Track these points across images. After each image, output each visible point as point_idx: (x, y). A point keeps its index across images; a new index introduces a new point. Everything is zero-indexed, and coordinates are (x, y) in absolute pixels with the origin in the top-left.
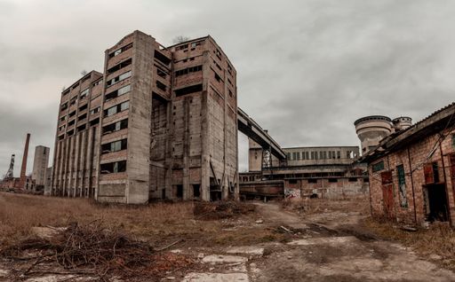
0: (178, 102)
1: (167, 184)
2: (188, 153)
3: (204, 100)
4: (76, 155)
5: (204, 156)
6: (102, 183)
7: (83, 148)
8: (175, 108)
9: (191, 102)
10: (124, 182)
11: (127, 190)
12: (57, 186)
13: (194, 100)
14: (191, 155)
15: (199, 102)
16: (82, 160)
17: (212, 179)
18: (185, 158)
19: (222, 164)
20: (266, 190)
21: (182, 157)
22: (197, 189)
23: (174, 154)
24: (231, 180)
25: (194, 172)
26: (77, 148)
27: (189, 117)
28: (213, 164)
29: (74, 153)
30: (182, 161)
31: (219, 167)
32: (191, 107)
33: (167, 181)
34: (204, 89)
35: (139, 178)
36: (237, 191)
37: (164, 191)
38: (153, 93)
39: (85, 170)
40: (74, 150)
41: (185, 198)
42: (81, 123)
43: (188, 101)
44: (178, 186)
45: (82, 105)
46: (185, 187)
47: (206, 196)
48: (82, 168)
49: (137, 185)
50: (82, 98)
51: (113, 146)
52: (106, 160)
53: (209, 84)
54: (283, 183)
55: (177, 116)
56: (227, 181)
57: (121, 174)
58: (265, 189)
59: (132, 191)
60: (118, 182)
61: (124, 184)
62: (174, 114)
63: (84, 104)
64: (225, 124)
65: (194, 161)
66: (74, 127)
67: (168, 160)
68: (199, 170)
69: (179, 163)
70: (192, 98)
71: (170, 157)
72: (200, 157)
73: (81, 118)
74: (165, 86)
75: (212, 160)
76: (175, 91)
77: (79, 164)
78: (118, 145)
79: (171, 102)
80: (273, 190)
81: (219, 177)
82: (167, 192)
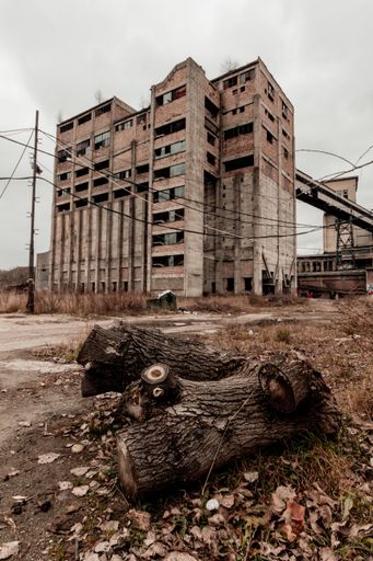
0: (228, 180)
1: (217, 277)
2: (240, 244)
3: (256, 180)
4: (95, 238)
5: (256, 248)
6: (155, 277)
7: (105, 227)
8: (224, 188)
9: (242, 180)
10: (182, 276)
11: (185, 284)
12: (62, 280)
13: (245, 179)
14: (243, 246)
15: (251, 182)
16: (104, 245)
17: (264, 272)
18: (237, 250)
19: (275, 255)
20: (340, 284)
21: (233, 248)
22: (248, 283)
23: (224, 245)
24: (287, 272)
25: (246, 264)
26: (95, 226)
27: (241, 201)
28: (266, 256)
29: (90, 234)
30: (234, 253)
31: (272, 258)
32: (242, 188)
33: (218, 274)
34: (256, 165)
35: (195, 272)
36: (294, 285)
37: (214, 284)
38: (205, 171)
39: (110, 259)
40: (90, 231)
41: (236, 292)
42: (99, 191)
43: (238, 180)
44: (228, 279)
45: (98, 161)
46: (236, 281)
47: (258, 289)
48: (104, 255)
49: (194, 279)
50: (97, 146)
51: (166, 238)
52: (160, 252)
53: (262, 154)
54: (365, 275)
55: (227, 198)
56: (281, 274)
57: (177, 268)
58: (337, 282)
59: (190, 285)
60: (174, 276)
61: (182, 279)
62: (224, 196)
63: (103, 159)
64: (279, 204)
65: (246, 253)
66: (87, 195)
67: (218, 252)
68: (250, 263)
69: (230, 254)
70: (243, 174)
71: (220, 248)
72: (252, 248)
73: (98, 183)
74: (214, 158)
75: (265, 251)
76: (224, 163)
77: (100, 250)
78: (173, 238)
79: (220, 179)
80: (351, 284)
81: (271, 269)
82: (217, 285)
